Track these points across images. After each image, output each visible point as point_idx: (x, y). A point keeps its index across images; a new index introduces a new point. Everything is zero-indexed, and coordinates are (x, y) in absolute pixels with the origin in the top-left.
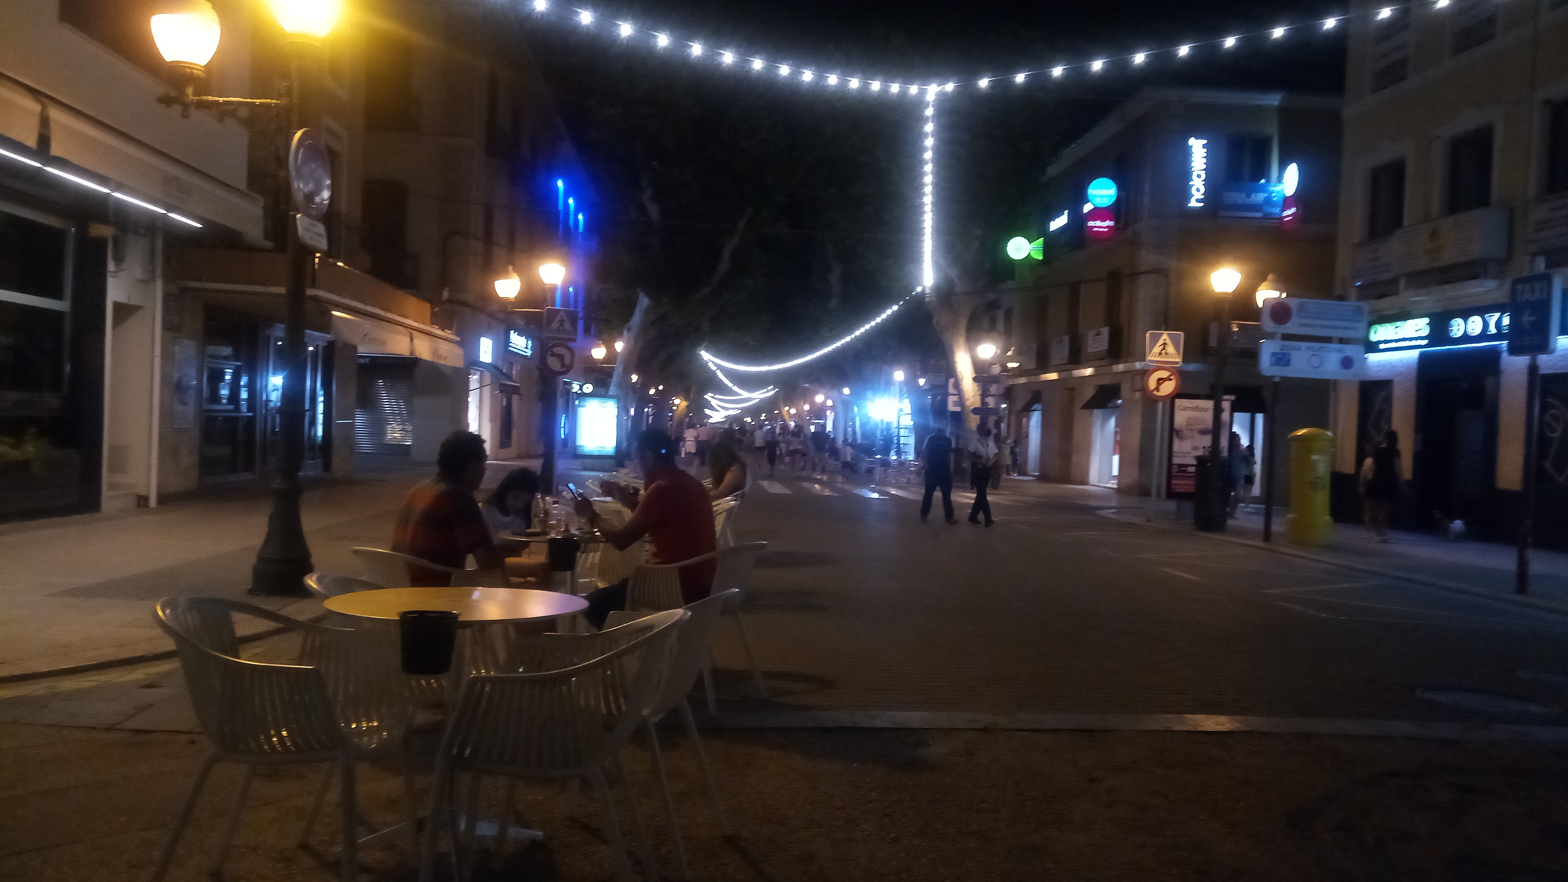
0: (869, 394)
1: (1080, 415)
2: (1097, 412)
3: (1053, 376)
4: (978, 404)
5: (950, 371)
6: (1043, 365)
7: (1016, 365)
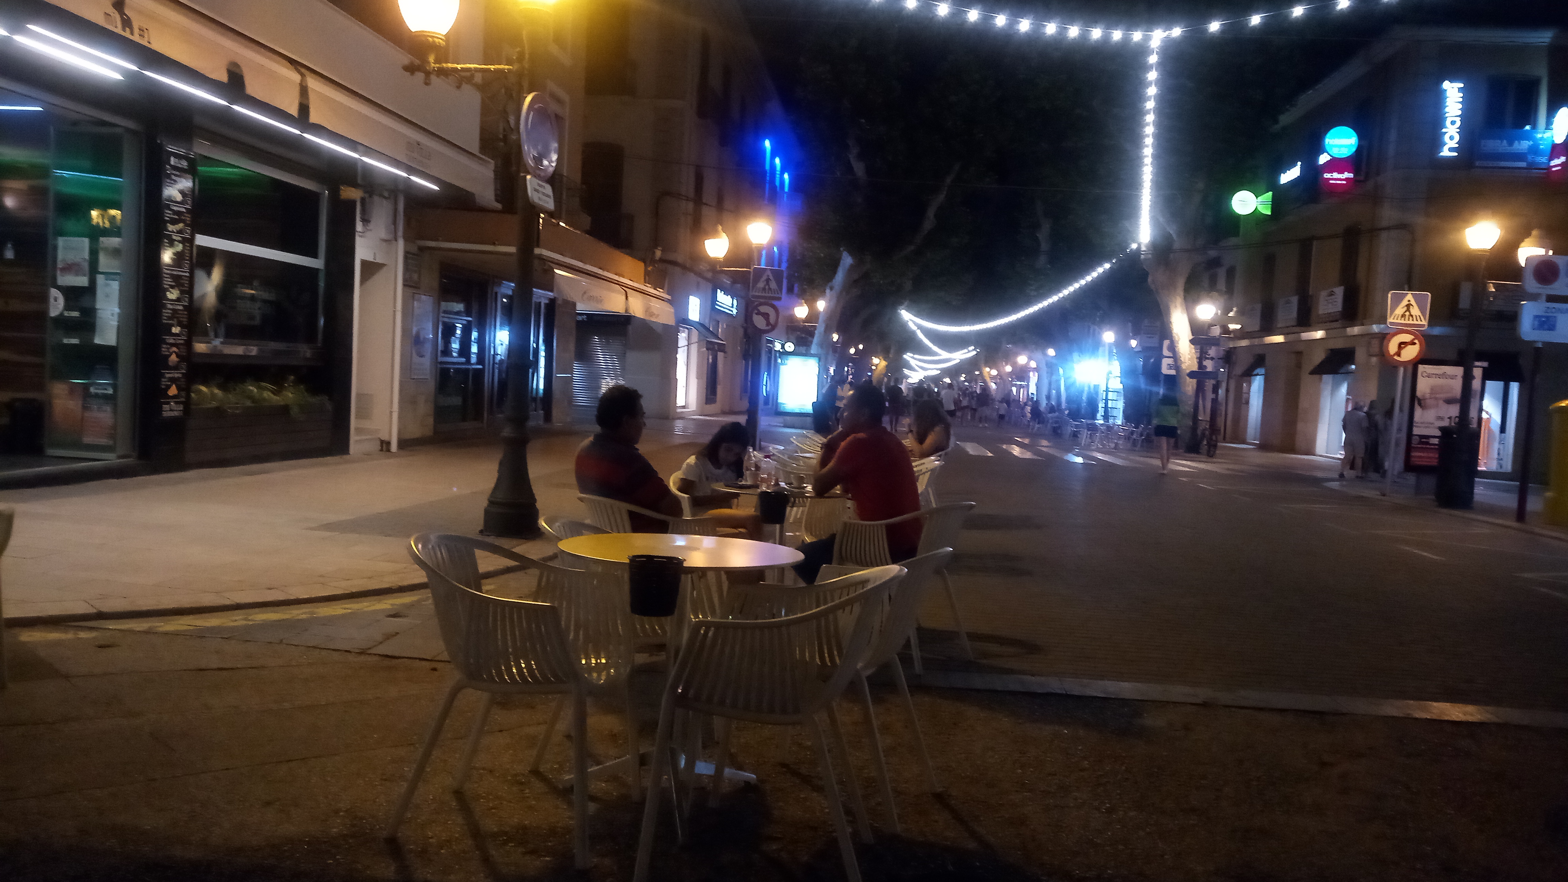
0: (1076, 356)
1: (1307, 380)
2: (1327, 379)
3: (1279, 339)
4: (1195, 368)
5: (1165, 332)
6: (1268, 328)
7: (1238, 327)
